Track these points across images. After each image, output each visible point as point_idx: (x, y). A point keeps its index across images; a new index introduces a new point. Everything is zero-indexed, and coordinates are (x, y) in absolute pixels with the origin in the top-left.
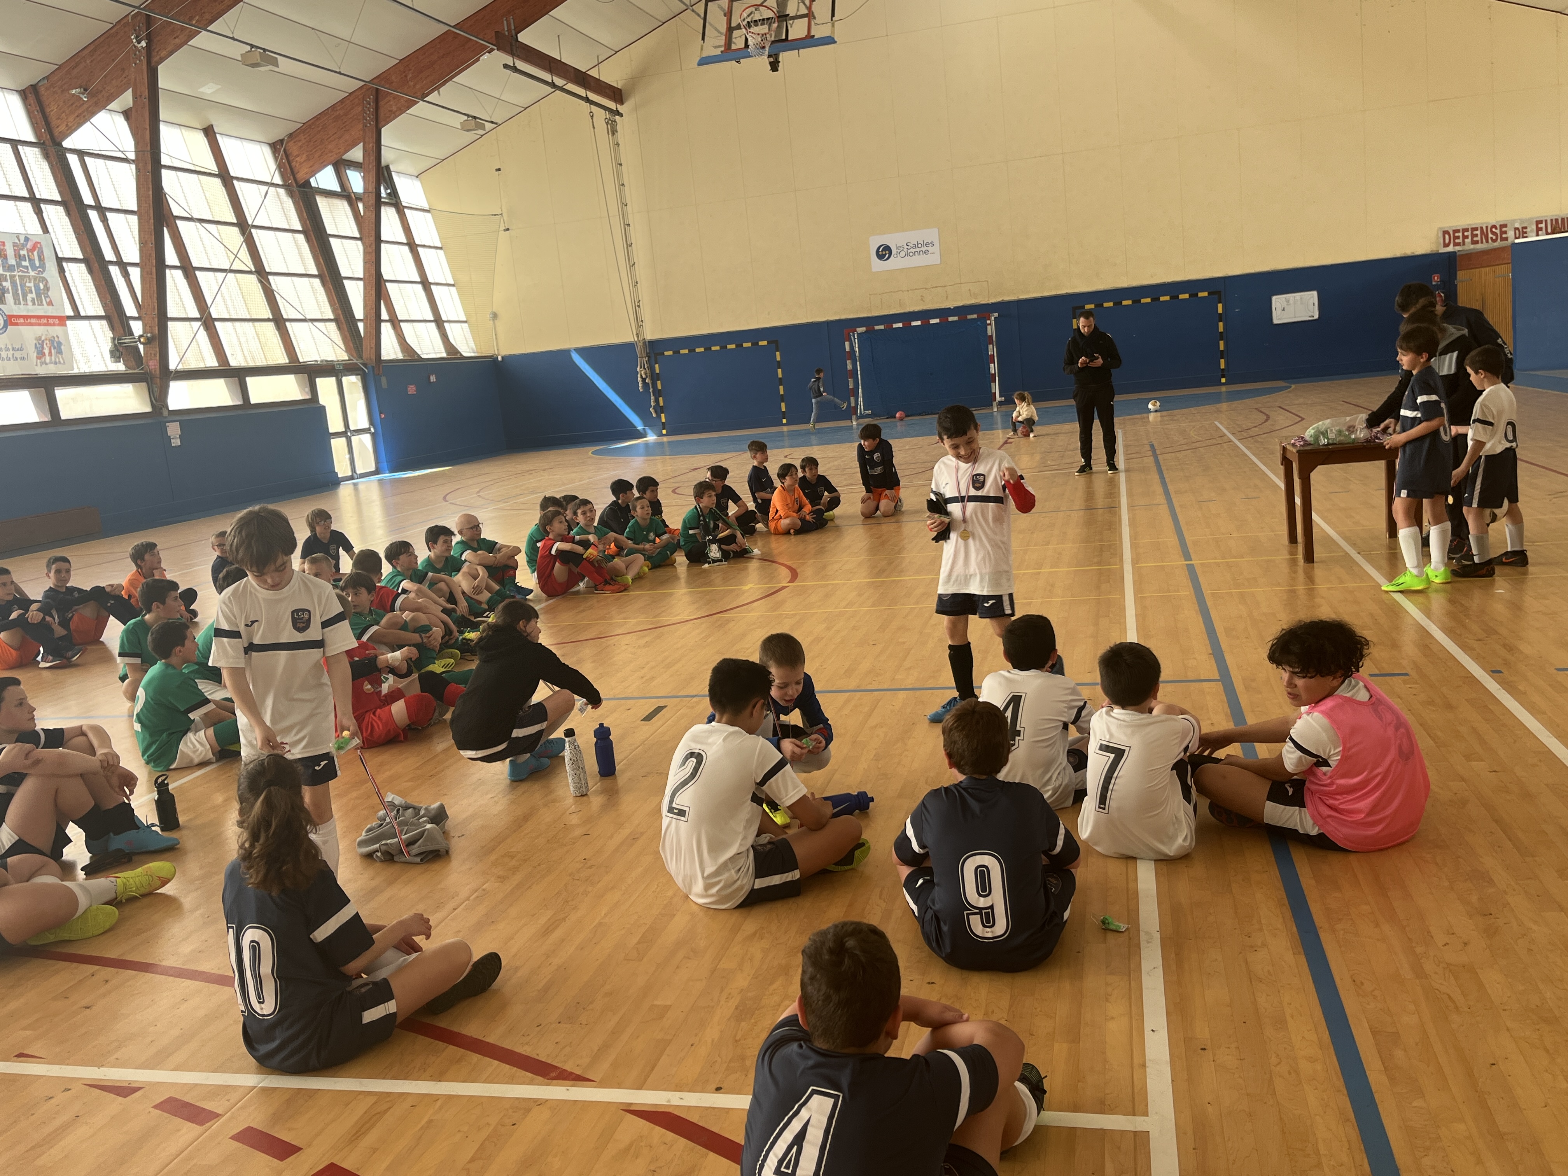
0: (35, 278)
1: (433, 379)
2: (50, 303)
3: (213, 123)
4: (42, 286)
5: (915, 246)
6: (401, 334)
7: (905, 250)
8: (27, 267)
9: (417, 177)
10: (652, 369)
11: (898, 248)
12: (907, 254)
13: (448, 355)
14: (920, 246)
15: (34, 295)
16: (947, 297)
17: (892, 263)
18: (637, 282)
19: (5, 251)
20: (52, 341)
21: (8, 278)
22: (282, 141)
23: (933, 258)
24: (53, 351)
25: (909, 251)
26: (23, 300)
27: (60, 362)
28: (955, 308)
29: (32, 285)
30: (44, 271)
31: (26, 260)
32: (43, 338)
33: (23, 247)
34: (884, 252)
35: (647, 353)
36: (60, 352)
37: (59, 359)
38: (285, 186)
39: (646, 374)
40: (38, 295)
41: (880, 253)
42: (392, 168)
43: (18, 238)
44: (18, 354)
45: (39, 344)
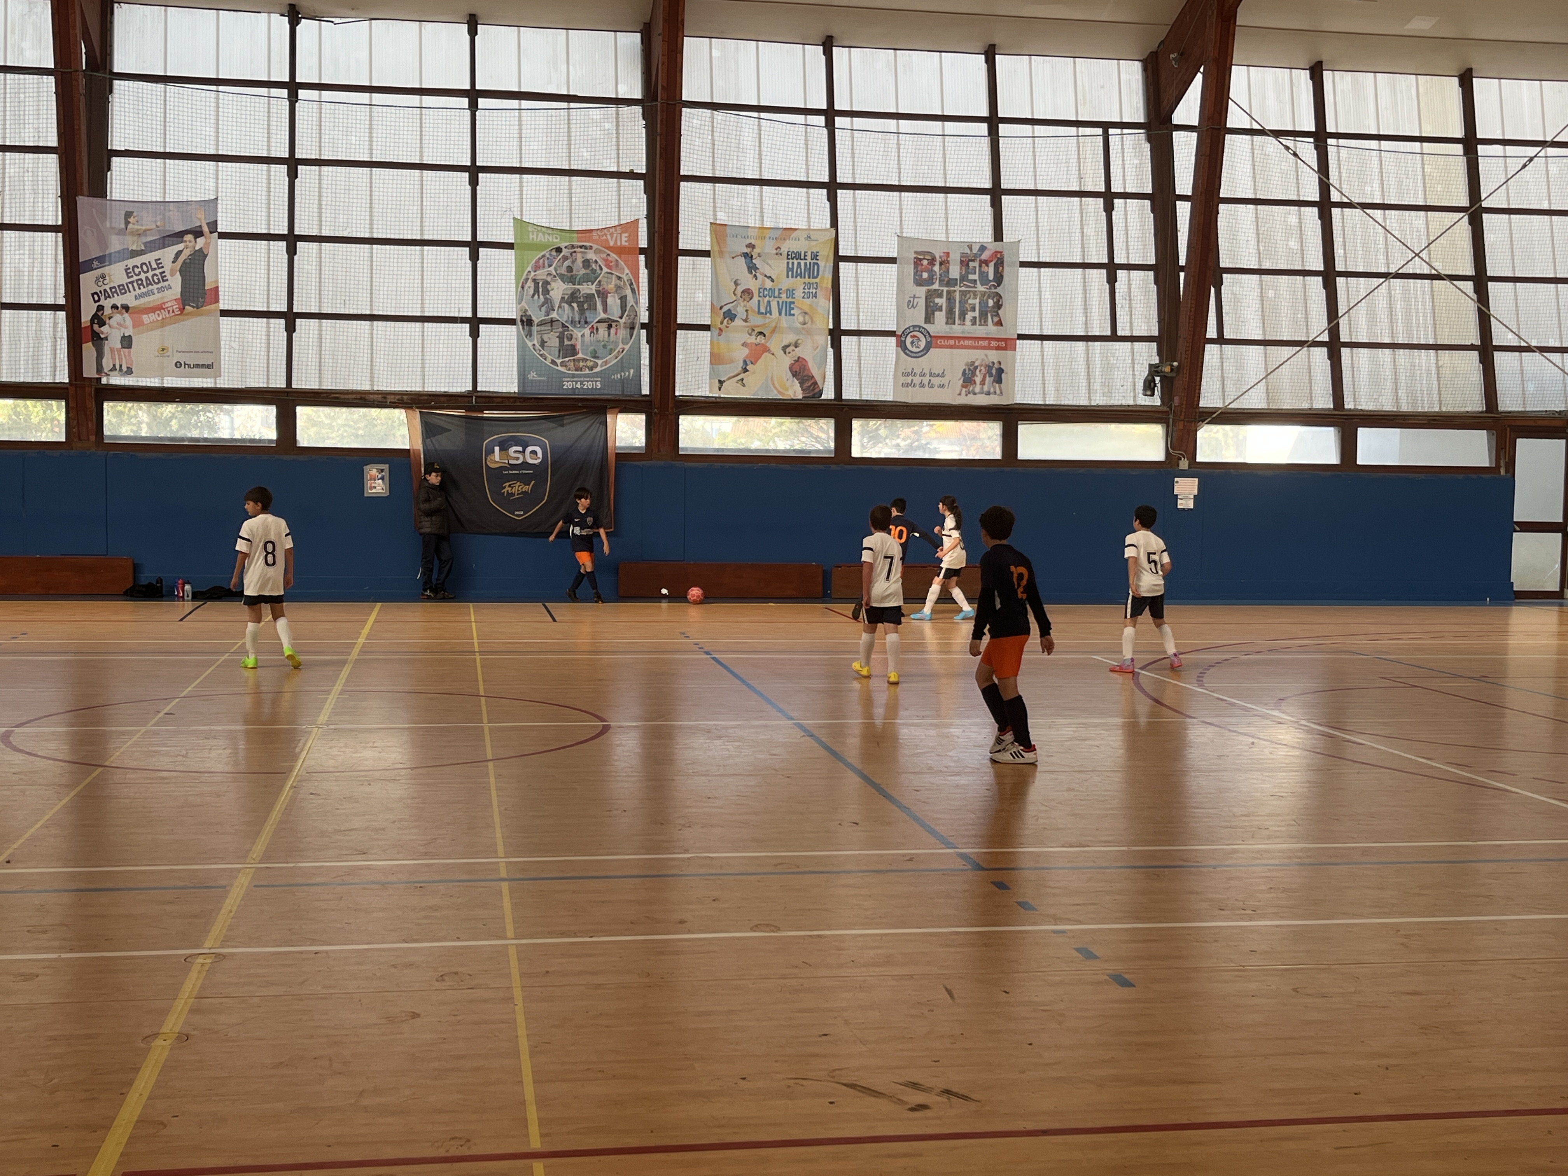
0: (983, 294)
2: (1000, 323)
3: (1476, 63)
8: (975, 281)
15: (976, 314)
19: (948, 262)
20: (989, 368)
21: (945, 294)
24: (988, 378)
26: (960, 318)
29: (977, 301)
30: (999, 285)
31: (975, 273)
32: (976, 364)
33: (975, 257)
36: (999, 380)
37: (995, 389)
40: (983, 315)
43: (970, 247)
44: (936, 381)
45: (969, 370)
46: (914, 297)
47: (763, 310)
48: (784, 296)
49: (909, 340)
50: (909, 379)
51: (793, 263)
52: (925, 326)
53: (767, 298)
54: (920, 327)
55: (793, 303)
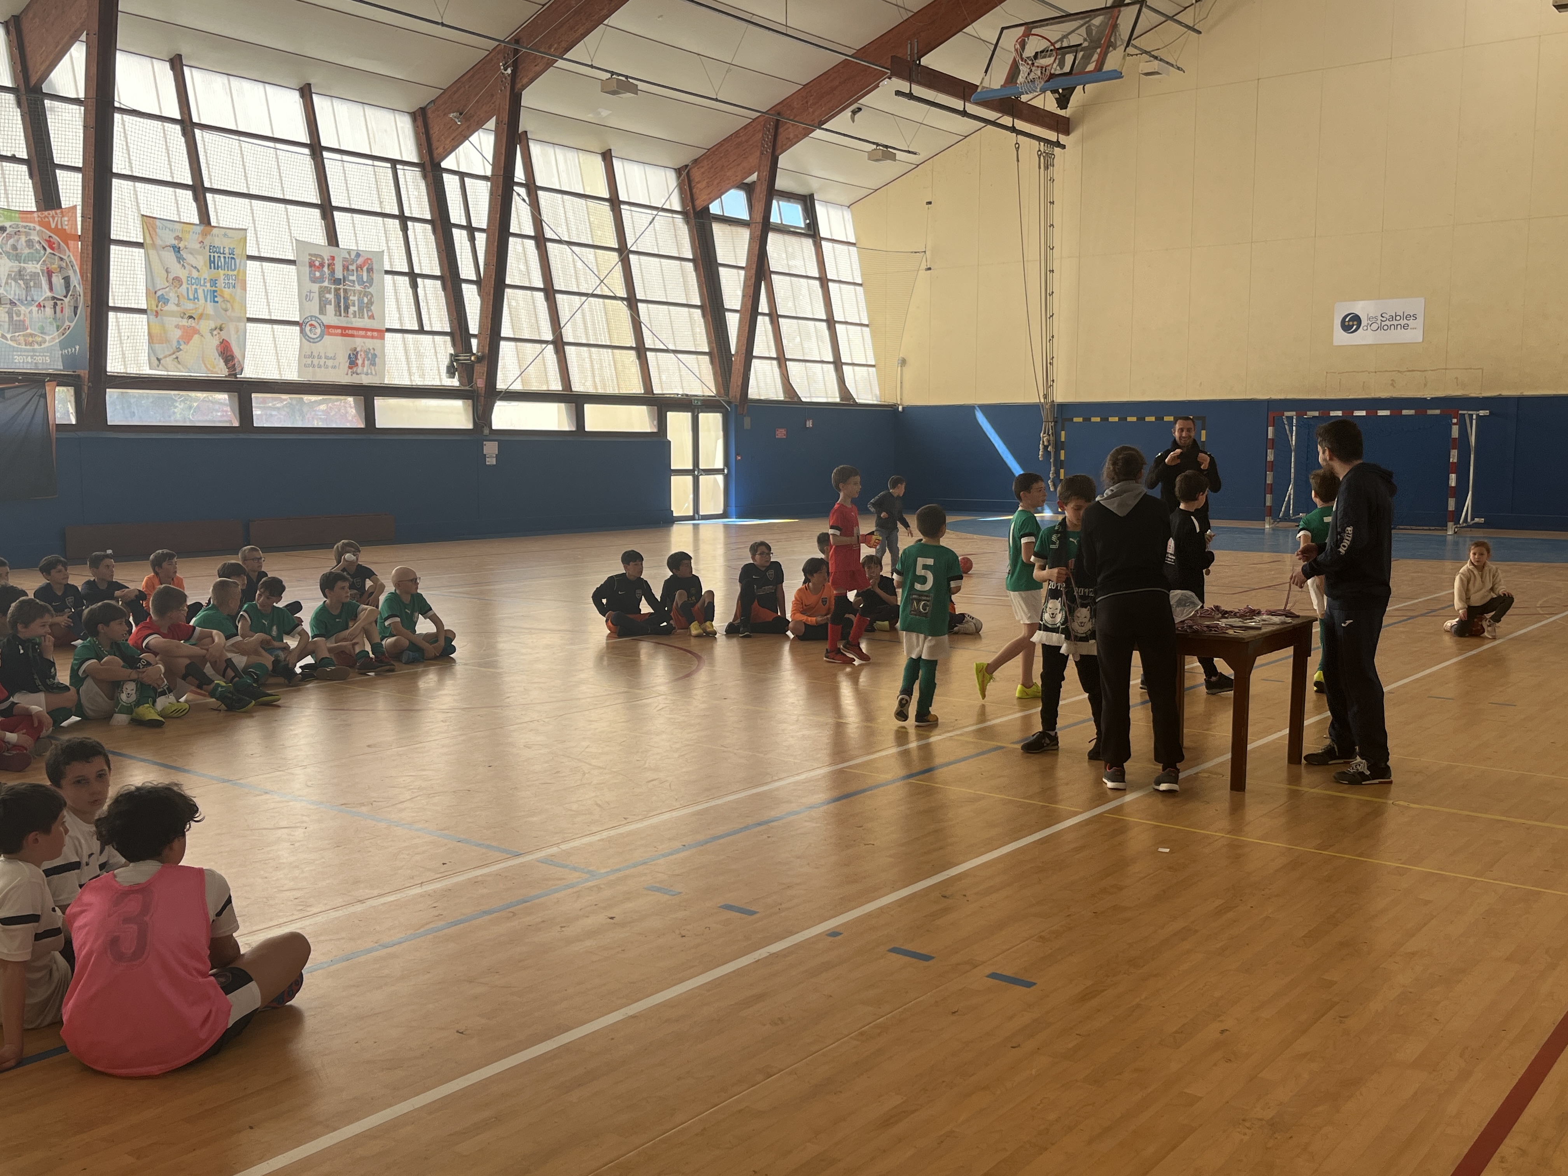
0: (360, 292)
1: (809, 424)
2: (372, 317)
3: (612, 148)
4: (366, 300)
5: (1392, 318)
6: (785, 373)
7: (1379, 322)
8: (354, 281)
9: (849, 207)
10: (1057, 435)
11: (1369, 319)
12: (1380, 328)
13: (842, 399)
14: (1398, 318)
15: (356, 308)
16: (1425, 385)
17: (1362, 337)
18: (1053, 337)
19: (334, 265)
20: (367, 352)
21: (333, 290)
22: (687, 166)
23: (1414, 335)
24: (366, 362)
25: (1383, 323)
26: (345, 312)
27: (371, 373)
28: (1432, 398)
29: (356, 298)
30: (371, 286)
31: (353, 275)
32: (358, 349)
33: (353, 261)
34: (1351, 323)
35: (1054, 417)
36: (373, 364)
37: (371, 370)
38: (684, 213)
39: (1049, 441)
40: (361, 309)
41: (1347, 324)
42: (815, 197)
43: (349, 253)
44: (330, 363)
45: (353, 354)
46: (310, 292)
47: (191, 297)
48: (208, 285)
49: (308, 328)
50: (309, 361)
51: (214, 256)
52: (320, 317)
53: (194, 286)
54: (316, 317)
55: (215, 291)
